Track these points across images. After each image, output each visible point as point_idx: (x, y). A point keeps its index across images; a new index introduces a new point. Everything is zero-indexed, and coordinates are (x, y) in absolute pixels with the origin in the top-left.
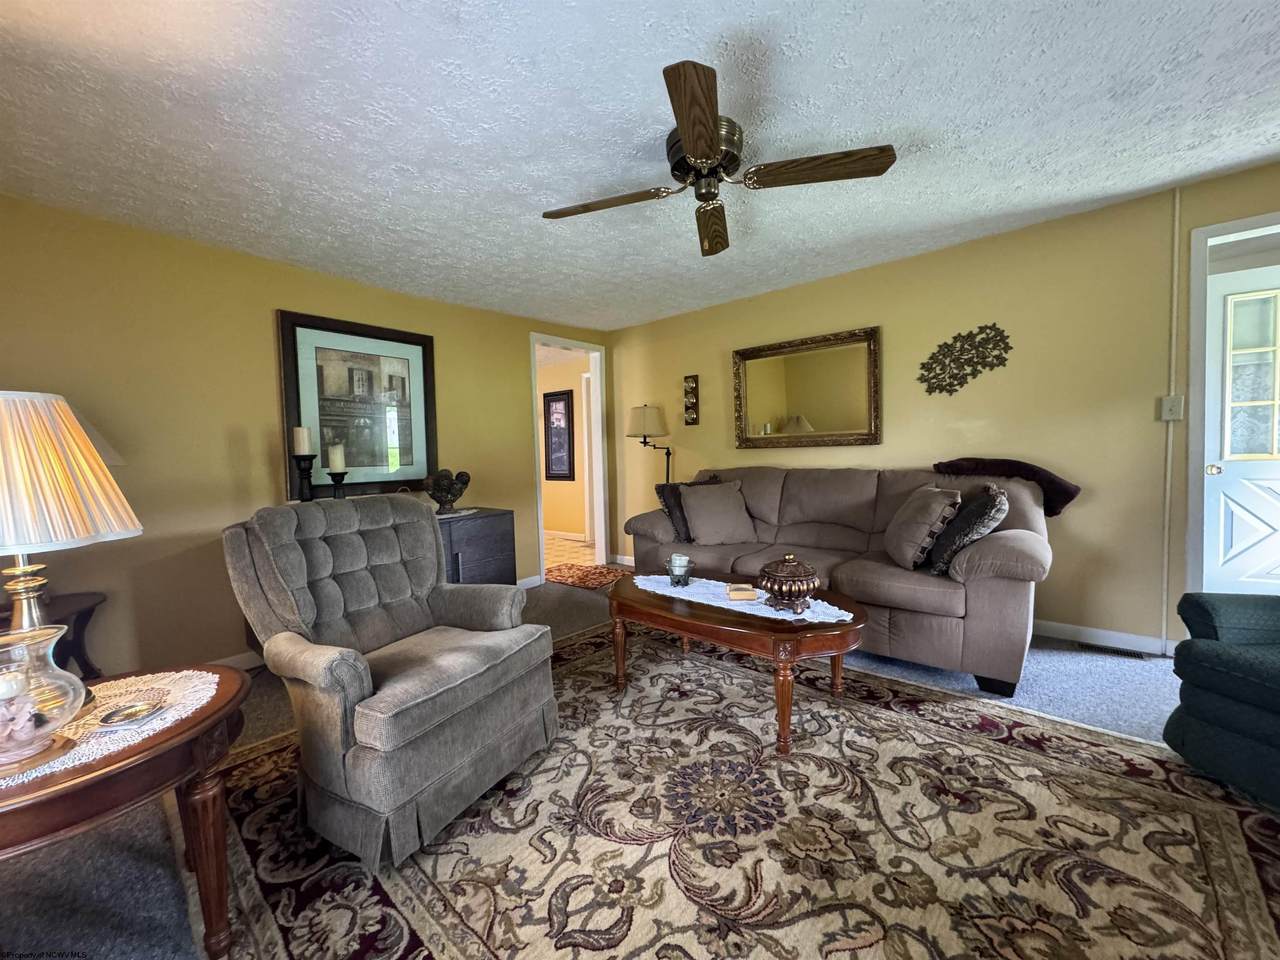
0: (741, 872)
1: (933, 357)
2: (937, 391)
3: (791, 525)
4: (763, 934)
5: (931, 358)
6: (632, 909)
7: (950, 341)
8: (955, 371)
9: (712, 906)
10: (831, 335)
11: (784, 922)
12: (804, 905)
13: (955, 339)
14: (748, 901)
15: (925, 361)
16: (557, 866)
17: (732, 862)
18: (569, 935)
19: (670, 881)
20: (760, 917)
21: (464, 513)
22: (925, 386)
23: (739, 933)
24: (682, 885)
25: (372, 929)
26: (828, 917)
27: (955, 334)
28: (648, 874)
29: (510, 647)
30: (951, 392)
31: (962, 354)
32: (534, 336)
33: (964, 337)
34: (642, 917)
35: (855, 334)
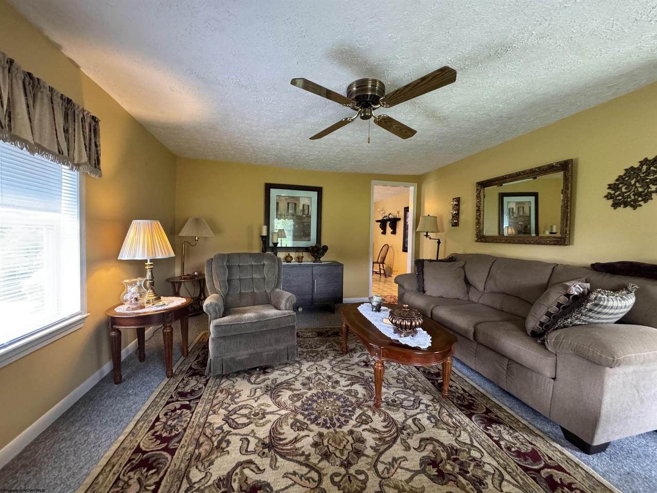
0: (297, 435)
1: (620, 179)
2: (622, 206)
3: (490, 293)
4: (275, 456)
5: (617, 180)
6: (252, 423)
7: (636, 165)
8: (640, 190)
9: (273, 438)
10: (536, 168)
11: (288, 459)
12: (302, 459)
13: (642, 163)
14: (287, 444)
15: (612, 182)
16: (250, 399)
17: (298, 430)
18: (229, 419)
19: (272, 423)
20: (282, 451)
21: (323, 263)
22: (611, 202)
23: (269, 451)
24: (274, 426)
25: (196, 389)
26: (304, 468)
27: (642, 159)
28: (268, 417)
29: (272, 317)
30: (635, 207)
31: (648, 176)
32: (373, 182)
33: (650, 161)
34: (252, 426)
35: (553, 166)
